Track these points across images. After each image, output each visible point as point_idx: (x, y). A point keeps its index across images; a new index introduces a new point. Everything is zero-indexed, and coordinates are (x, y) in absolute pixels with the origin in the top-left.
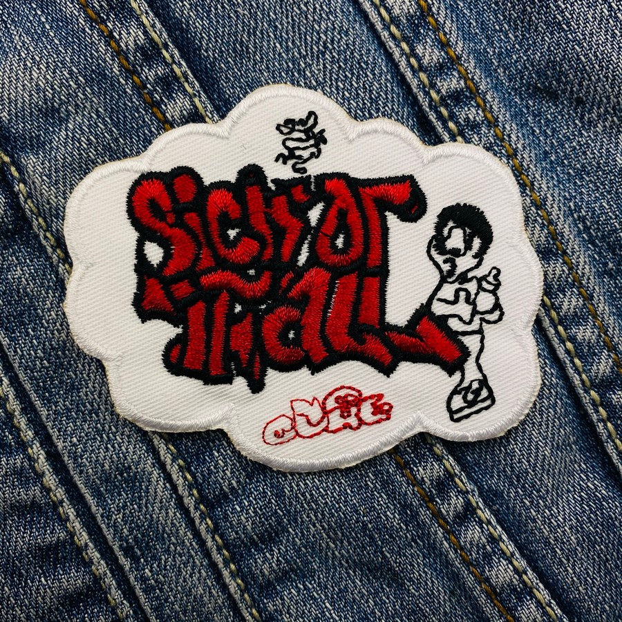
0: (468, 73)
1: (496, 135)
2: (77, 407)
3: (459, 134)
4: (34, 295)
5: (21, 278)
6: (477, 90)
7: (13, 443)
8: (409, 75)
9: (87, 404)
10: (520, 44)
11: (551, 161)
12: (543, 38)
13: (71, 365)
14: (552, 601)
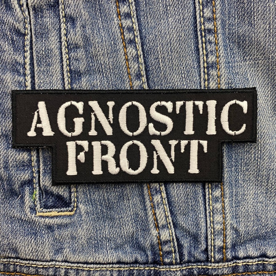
0: (216, 25)
1: (216, 48)
2: (47, 72)
3: (205, 43)
4: (50, 30)
5: (48, 22)
6: (217, 32)
7: (22, 73)
8: (198, 16)
9: (51, 72)
10: (238, 24)
11: (229, 65)
12: (245, 26)
13: (51, 57)
14: (166, 198)
